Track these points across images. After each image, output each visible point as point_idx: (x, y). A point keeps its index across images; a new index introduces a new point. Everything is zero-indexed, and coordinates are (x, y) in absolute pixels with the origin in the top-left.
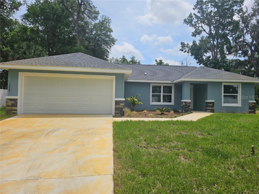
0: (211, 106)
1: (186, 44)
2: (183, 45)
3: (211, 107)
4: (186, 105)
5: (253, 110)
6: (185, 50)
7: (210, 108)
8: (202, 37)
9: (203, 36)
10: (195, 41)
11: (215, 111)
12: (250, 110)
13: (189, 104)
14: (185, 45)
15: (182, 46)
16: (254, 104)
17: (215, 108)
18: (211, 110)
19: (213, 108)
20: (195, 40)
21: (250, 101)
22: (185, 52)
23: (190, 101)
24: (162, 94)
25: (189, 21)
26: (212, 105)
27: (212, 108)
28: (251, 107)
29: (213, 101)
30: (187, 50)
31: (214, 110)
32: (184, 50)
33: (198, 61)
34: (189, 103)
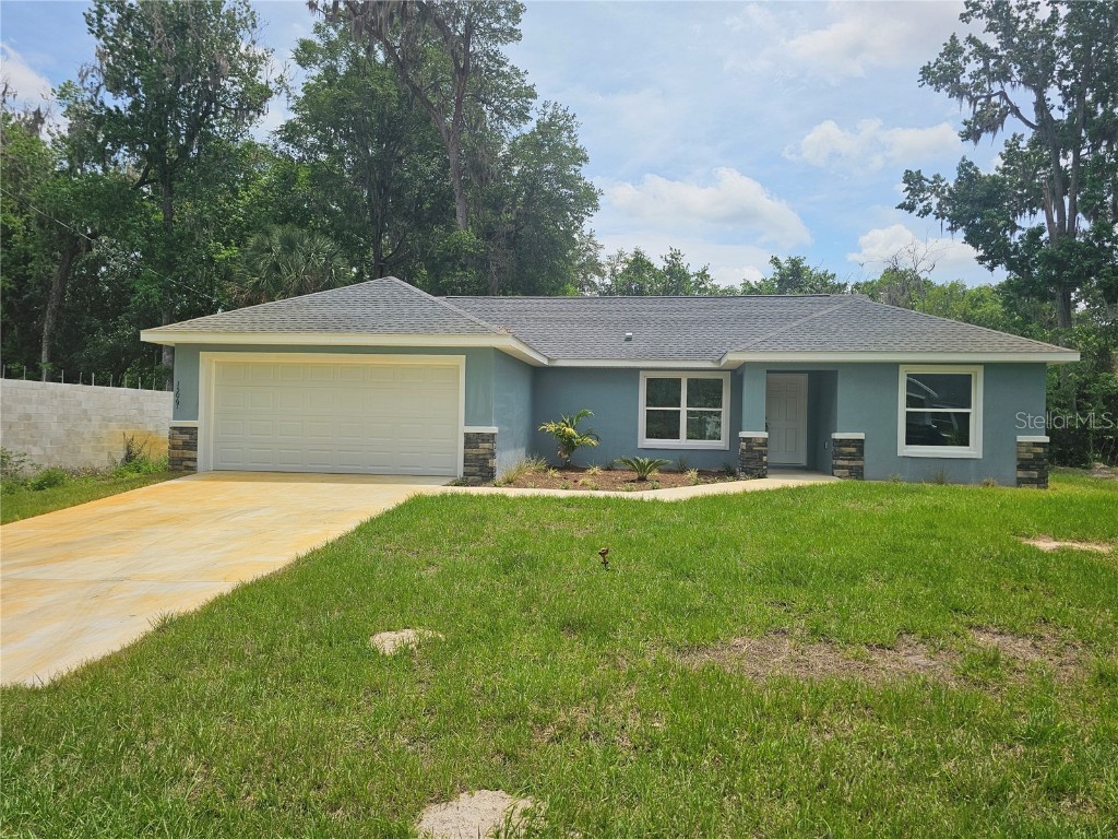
0: (850, 454)
1: (927, 180)
2: (913, 181)
3: (852, 457)
4: (749, 449)
5: (1035, 474)
6: (925, 203)
7: (846, 463)
8: (1013, 140)
9: (1015, 136)
10: (970, 164)
11: (865, 475)
12: (1021, 474)
13: (760, 445)
14: (922, 186)
15: (907, 189)
16: (1040, 450)
17: (869, 461)
18: (850, 468)
19: (860, 463)
20: (968, 159)
21: (1020, 439)
22: (926, 212)
23: (765, 435)
24: (684, 409)
25: (942, 75)
26: (853, 450)
27: (853, 463)
28: (1027, 460)
29: (861, 436)
30: (934, 207)
31: (862, 468)
32: (920, 206)
33: (981, 253)
34: (760, 441)
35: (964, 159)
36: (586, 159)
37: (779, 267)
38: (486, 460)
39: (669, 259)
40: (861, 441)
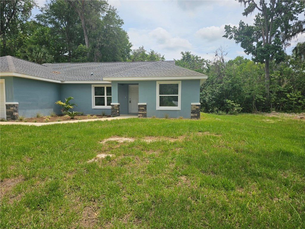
0: (142, 109)
1: (232, 28)
2: (227, 28)
3: (143, 110)
5: (196, 115)
6: (231, 35)
7: (141, 112)
10: (243, 23)
11: (147, 116)
12: (192, 115)
14: (230, 30)
15: (226, 31)
16: (198, 107)
17: (148, 111)
18: (143, 114)
19: (145, 112)
20: (242, 21)
21: (192, 104)
22: (231, 38)
23: (118, 104)
24: (106, 96)
26: (143, 108)
27: (143, 112)
28: (194, 110)
29: (145, 104)
30: (233, 36)
31: (146, 114)
32: (229, 36)
34: (116, 106)
35: (241, 21)
36: (123, 23)
37: (183, 55)
38: (12, 113)
39: (150, 53)
40: (146, 105)
